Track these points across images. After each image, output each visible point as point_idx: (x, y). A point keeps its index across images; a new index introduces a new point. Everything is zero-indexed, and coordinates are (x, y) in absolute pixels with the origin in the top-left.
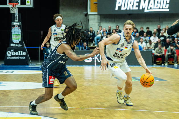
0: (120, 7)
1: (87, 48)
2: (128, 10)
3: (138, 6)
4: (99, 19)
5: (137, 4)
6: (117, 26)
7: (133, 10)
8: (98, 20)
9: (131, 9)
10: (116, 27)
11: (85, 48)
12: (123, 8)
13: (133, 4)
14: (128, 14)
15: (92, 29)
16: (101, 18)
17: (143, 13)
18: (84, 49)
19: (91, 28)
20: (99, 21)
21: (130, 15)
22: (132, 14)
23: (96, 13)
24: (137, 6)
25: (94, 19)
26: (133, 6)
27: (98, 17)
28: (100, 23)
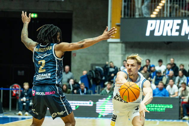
0: (152, 32)
1: (85, 92)
2: (164, 36)
3: (179, 31)
4: (124, 49)
5: (178, 28)
7: (171, 36)
8: (122, 50)
9: (169, 34)
10: (146, 62)
11: (83, 91)
12: (156, 34)
13: (171, 28)
14: (164, 42)
15: (113, 64)
16: (126, 47)
17: (186, 40)
18: (81, 92)
19: (111, 63)
20: (124, 53)
21: (168, 43)
22: (171, 42)
23: (118, 40)
24: (177, 31)
25: (116, 49)
26: (171, 30)
27: (122, 46)
28: (124, 55)
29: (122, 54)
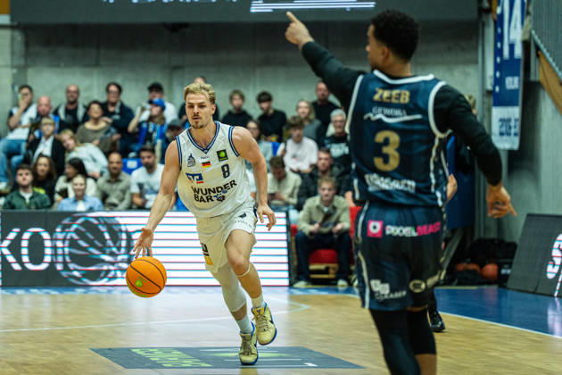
2: (168, 4)
4: (19, 47)
6: (113, 88)
8: (13, 53)
10: (108, 90)
14: (165, 25)
16: (27, 44)
17: (245, 19)
20: (22, 62)
21: (176, 28)
22: (185, 25)
23: (5, 19)
27: (13, 39)
28: (22, 69)
29: (13, 67)
